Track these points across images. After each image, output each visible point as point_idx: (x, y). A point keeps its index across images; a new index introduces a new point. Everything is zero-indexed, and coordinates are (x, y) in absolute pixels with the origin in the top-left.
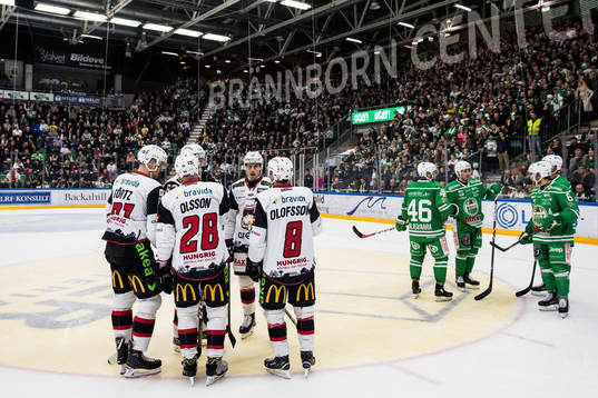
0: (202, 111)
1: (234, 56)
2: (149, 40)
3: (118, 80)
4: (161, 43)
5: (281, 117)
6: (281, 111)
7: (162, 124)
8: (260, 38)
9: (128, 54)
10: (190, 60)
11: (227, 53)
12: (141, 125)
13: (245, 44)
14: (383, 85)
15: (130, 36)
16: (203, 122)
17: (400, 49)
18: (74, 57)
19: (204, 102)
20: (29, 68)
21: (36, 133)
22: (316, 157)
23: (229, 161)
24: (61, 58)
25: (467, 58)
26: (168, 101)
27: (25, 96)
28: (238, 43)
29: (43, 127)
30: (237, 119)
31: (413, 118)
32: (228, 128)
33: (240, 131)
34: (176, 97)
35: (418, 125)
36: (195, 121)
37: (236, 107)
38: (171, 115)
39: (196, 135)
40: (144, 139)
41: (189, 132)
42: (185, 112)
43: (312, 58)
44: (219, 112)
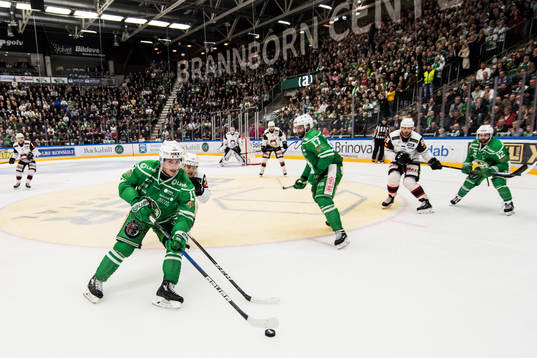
0: (173, 85)
1: (194, 41)
2: (130, 32)
3: (111, 64)
4: (139, 33)
5: (231, 88)
6: (231, 83)
7: (145, 96)
8: (212, 25)
9: (116, 44)
10: (162, 46)
11: (188, 39)
12: (130, 98)
13: (201, 31)
14: (307, 56)
15: (116, 30)
16: (174, 95)
17: (321, 28)
18: (78, 49)
19: (174, 80)
20: (48, 59)
21: (59, 107)
22: (257, 114)
23: (195, 121)
24: (69, 50)
25: (374, 29)
26: (149, 78)
27: (48, 80)
28: (196, 30)
29: (63, 102)
30: (198, 90)
31: (328, 81)
32: (192, 97)
33: (201, 99)
34: (153, 75)
35: (332, 86)
36: (168, 93)
37: (197, 80)
38: (151, 89)
39: (170, 103)
40: (134, 108)
41: (165, 101)
42: (161, 87)
43: (252, 39)
44: (185, 85)
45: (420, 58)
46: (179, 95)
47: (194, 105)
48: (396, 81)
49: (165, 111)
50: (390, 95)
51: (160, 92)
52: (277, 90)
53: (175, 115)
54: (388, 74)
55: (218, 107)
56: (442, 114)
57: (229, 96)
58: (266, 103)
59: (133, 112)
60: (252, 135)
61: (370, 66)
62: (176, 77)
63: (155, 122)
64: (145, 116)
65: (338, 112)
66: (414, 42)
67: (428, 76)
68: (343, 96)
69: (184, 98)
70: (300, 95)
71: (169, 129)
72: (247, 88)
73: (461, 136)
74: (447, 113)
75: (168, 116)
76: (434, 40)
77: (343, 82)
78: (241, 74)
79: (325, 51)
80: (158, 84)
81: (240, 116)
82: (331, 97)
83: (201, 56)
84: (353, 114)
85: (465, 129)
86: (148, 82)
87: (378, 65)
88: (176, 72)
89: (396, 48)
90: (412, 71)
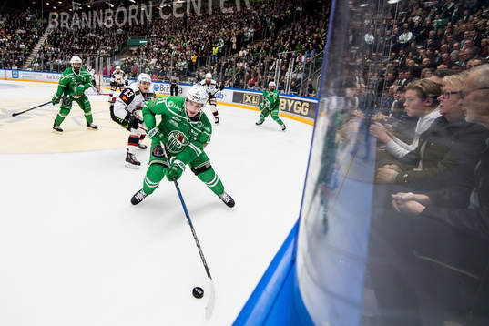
0: (44, 29)
5: (91, 38)
6: (91, 35)
7: (20, 34)
12: (6, 33)
14: (145, 26)
16: (46, 35)
19: (46, 25)
22: (109, 60)
23: (62, 58)
25: (186, 17)
26: (24, 21)
30: (65, 36)
31: (157, 44)
32: (60, 41)
33: (67, 43)
34: (28, 19)
35: (160, 48)
36: (40, 34)
37: (65, 29)
38: (25, 29)
39: (42, 42)
40: (9, 41)
41: (37, 40)
42: (34, 29)
43: (108, 7)
44: (55, 31)
45: (211, 38)
46: (49, 37)
47: (62, 46)
48: (197, 50)
49: (37, 48)
50: (194, 59)
51: (34, 33)
52: (124, 45)
53: (45, 52)
54: (193, 46)
55: (81, 51)
56: (221, 73)
57: (90, 44)
58: (116, 53)
59: (8, 45)
60: (105, 73)
61: (183, 39)
62: (48, 23)
63: (28, 55)
64: (19, 49)
65: (163, 65)
66: (209, 29)
67: (215, 50)
68: (167, 55)
69: (53, 40)
70: (139, 51)
71: (39, 62)
72: (103, 40)
73: (230, 87)
74: (224, 73)
75: (40, 52)
76: (219, 30)
77: (166, 46)
78: (99, 30)
79: (157, 24)
80: (32, 26)
81: (97, 59)
82: (159, 55)
83: (69, 12)
84: (172, 68)
85: (232, 84)
86: (23, 23)
87: (188, 39)
88: (47, 19)
89: (199, 30)
90: (206, 46)
